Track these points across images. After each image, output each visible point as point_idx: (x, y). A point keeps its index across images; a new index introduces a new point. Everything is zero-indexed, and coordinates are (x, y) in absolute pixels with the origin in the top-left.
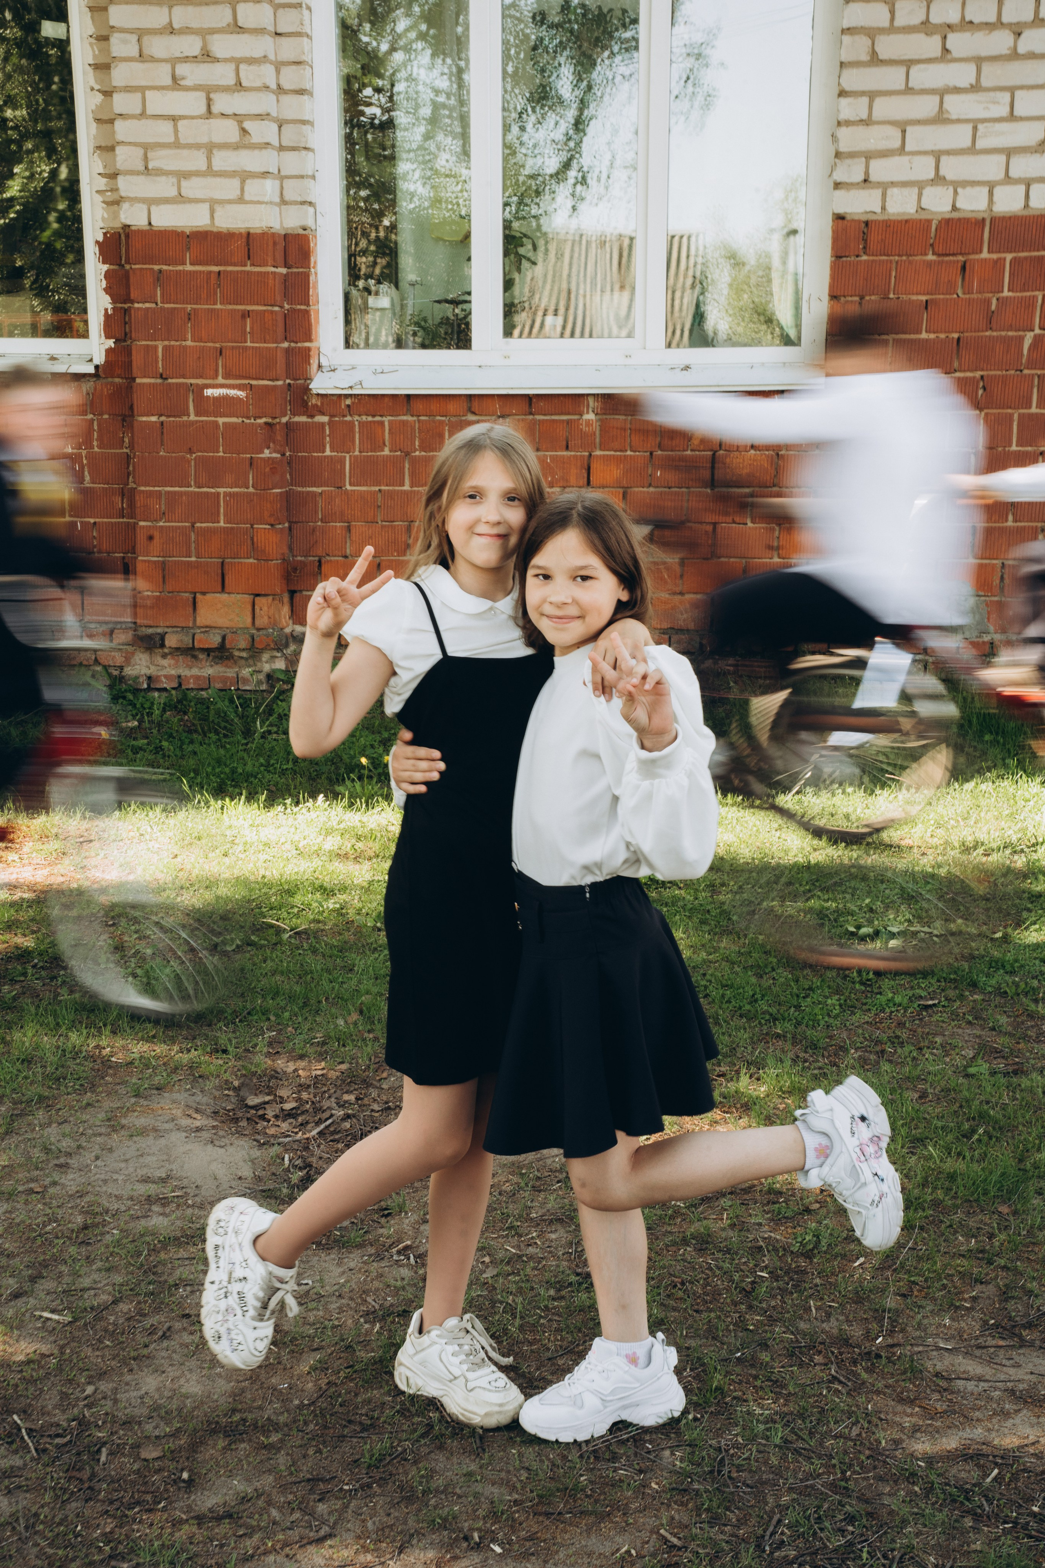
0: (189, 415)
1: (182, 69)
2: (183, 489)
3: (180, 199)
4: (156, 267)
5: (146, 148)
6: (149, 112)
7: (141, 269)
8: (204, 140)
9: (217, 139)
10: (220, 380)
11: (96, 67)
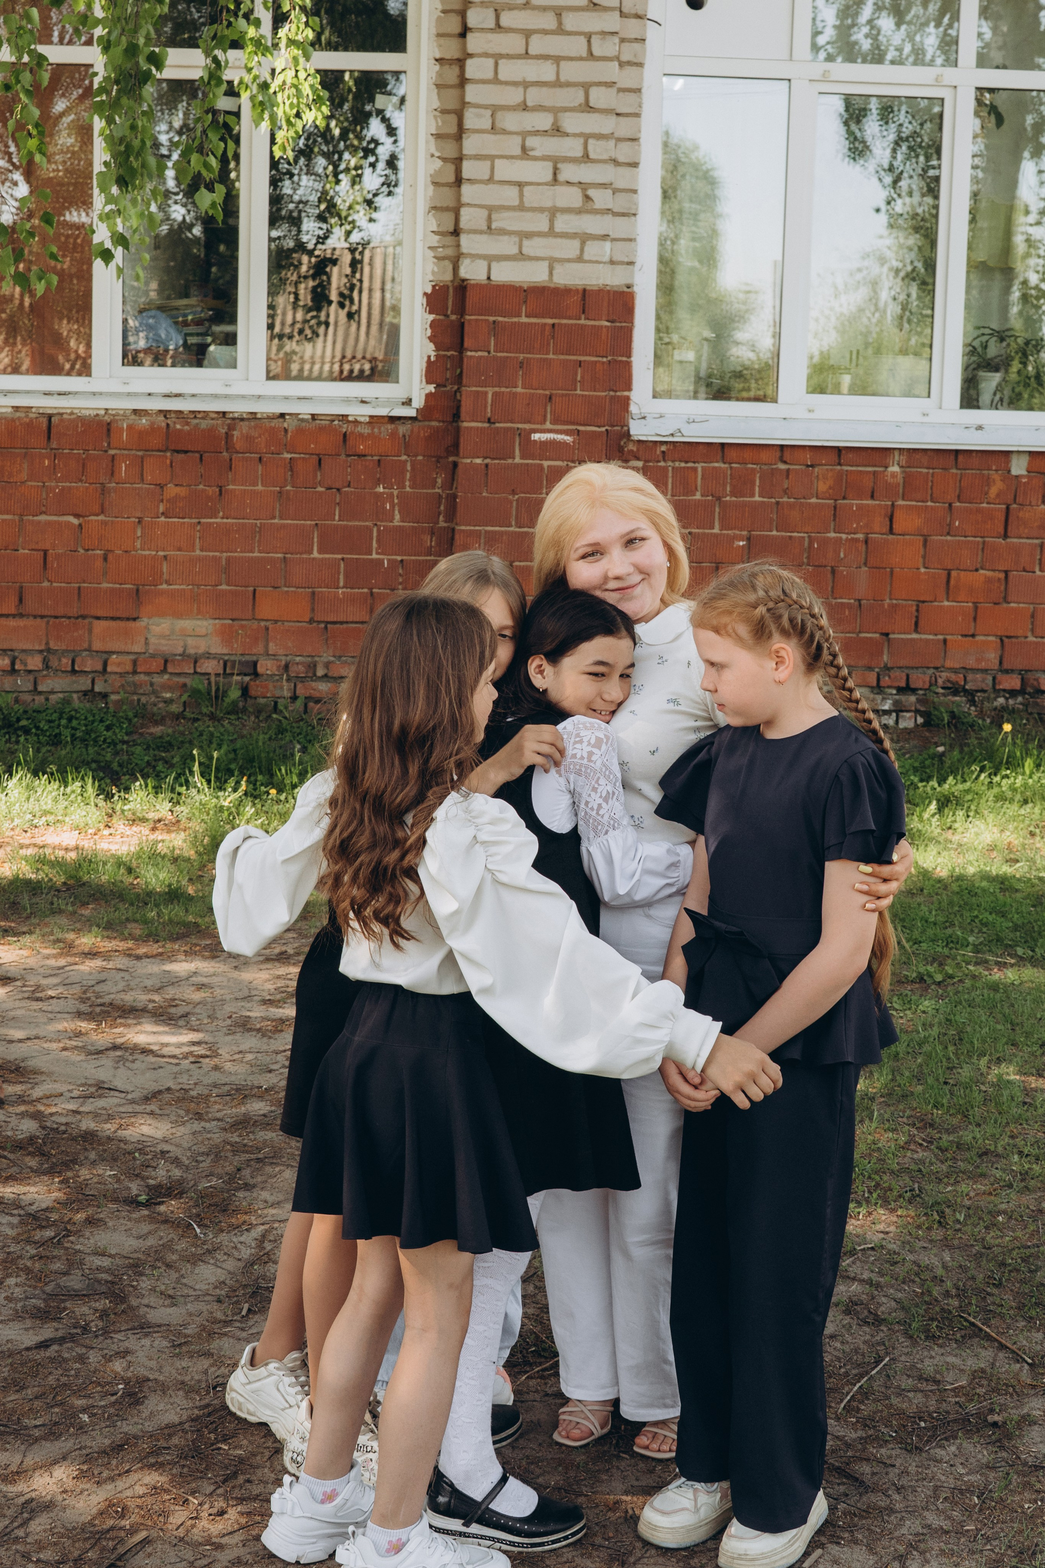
0: (514, 458)
1: (531, 142)
2: (503, 529)
3: (520, 256)
4: (492, 319)
5: (491, 210)
6: (496, 178)
7: (477, 320)
8: (549, 204)
9: (560, 204)
10: (548, 425)
11: (438, 136)
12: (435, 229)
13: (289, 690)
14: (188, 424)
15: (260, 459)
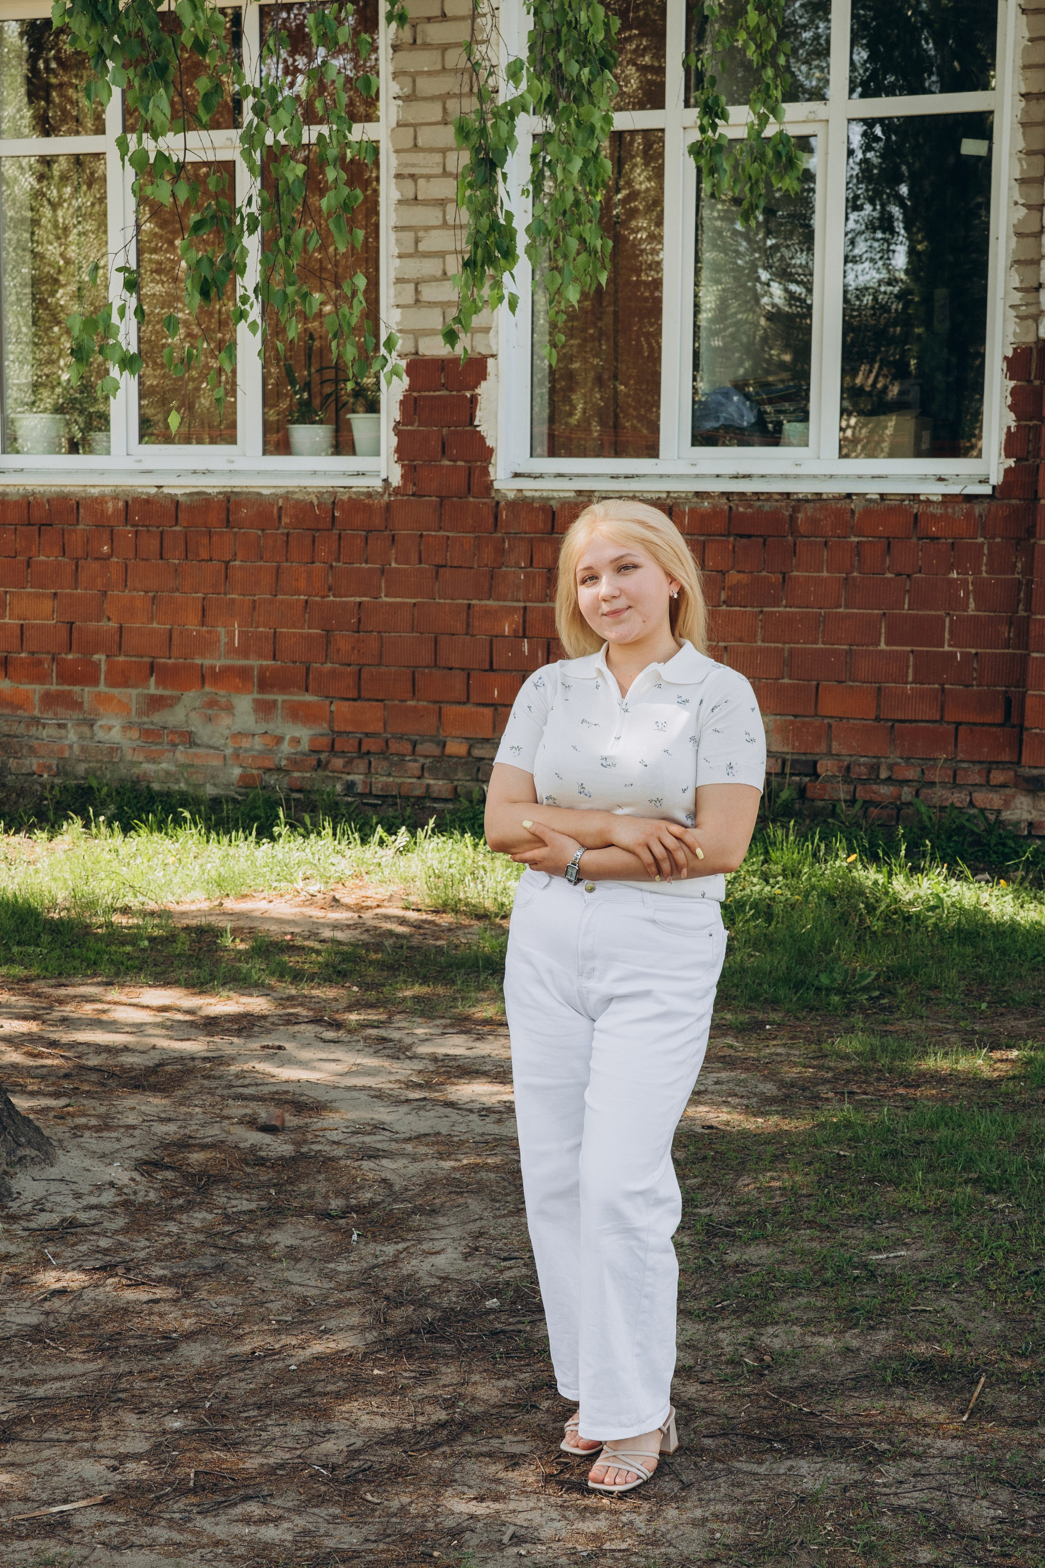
11: (1022, 181)
12: (1018, 285)
13: (847, 792)
14: (750, 506)
15: (826, 543)
